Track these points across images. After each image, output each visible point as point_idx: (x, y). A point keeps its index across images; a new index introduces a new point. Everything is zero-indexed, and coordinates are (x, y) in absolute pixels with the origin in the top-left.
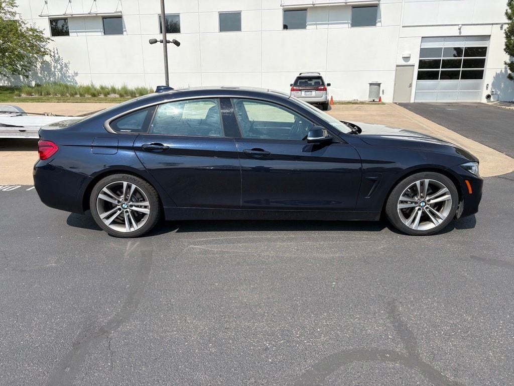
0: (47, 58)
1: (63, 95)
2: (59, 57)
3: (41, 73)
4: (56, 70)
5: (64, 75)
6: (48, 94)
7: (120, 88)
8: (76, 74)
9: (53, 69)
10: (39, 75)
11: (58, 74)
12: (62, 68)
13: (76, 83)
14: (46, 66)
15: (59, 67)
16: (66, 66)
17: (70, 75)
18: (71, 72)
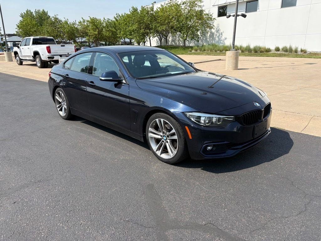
0: (213, 30)
1: (211, 51)
2: (219, 29)
3: (209, 39)
4: (216, 37)
5: (219, 39)
6: (205, 50)
7: (245, 46)
8: (226, 39)
9: (215, 36)
10: (208, 40)
11: (217, 39)
12: (219, 35)
13: (225, 44)
14: (212, 34)
15: (218, 35)
16: (222, 34)
17: (223, 39)
18: (223, 38)
